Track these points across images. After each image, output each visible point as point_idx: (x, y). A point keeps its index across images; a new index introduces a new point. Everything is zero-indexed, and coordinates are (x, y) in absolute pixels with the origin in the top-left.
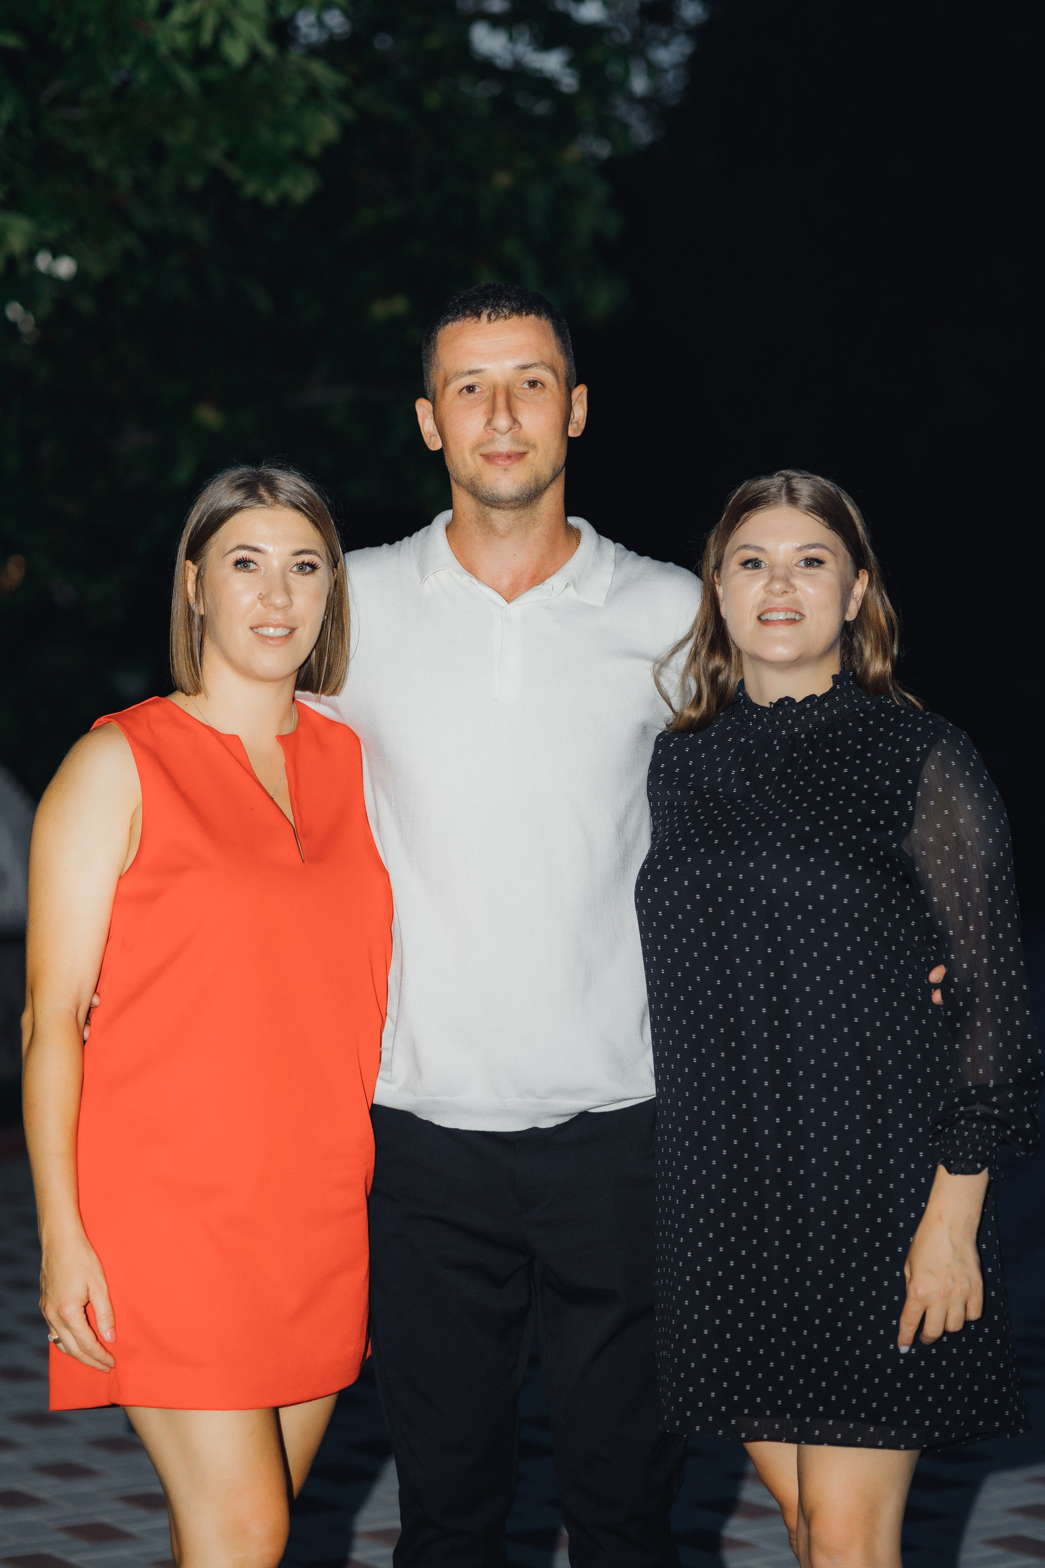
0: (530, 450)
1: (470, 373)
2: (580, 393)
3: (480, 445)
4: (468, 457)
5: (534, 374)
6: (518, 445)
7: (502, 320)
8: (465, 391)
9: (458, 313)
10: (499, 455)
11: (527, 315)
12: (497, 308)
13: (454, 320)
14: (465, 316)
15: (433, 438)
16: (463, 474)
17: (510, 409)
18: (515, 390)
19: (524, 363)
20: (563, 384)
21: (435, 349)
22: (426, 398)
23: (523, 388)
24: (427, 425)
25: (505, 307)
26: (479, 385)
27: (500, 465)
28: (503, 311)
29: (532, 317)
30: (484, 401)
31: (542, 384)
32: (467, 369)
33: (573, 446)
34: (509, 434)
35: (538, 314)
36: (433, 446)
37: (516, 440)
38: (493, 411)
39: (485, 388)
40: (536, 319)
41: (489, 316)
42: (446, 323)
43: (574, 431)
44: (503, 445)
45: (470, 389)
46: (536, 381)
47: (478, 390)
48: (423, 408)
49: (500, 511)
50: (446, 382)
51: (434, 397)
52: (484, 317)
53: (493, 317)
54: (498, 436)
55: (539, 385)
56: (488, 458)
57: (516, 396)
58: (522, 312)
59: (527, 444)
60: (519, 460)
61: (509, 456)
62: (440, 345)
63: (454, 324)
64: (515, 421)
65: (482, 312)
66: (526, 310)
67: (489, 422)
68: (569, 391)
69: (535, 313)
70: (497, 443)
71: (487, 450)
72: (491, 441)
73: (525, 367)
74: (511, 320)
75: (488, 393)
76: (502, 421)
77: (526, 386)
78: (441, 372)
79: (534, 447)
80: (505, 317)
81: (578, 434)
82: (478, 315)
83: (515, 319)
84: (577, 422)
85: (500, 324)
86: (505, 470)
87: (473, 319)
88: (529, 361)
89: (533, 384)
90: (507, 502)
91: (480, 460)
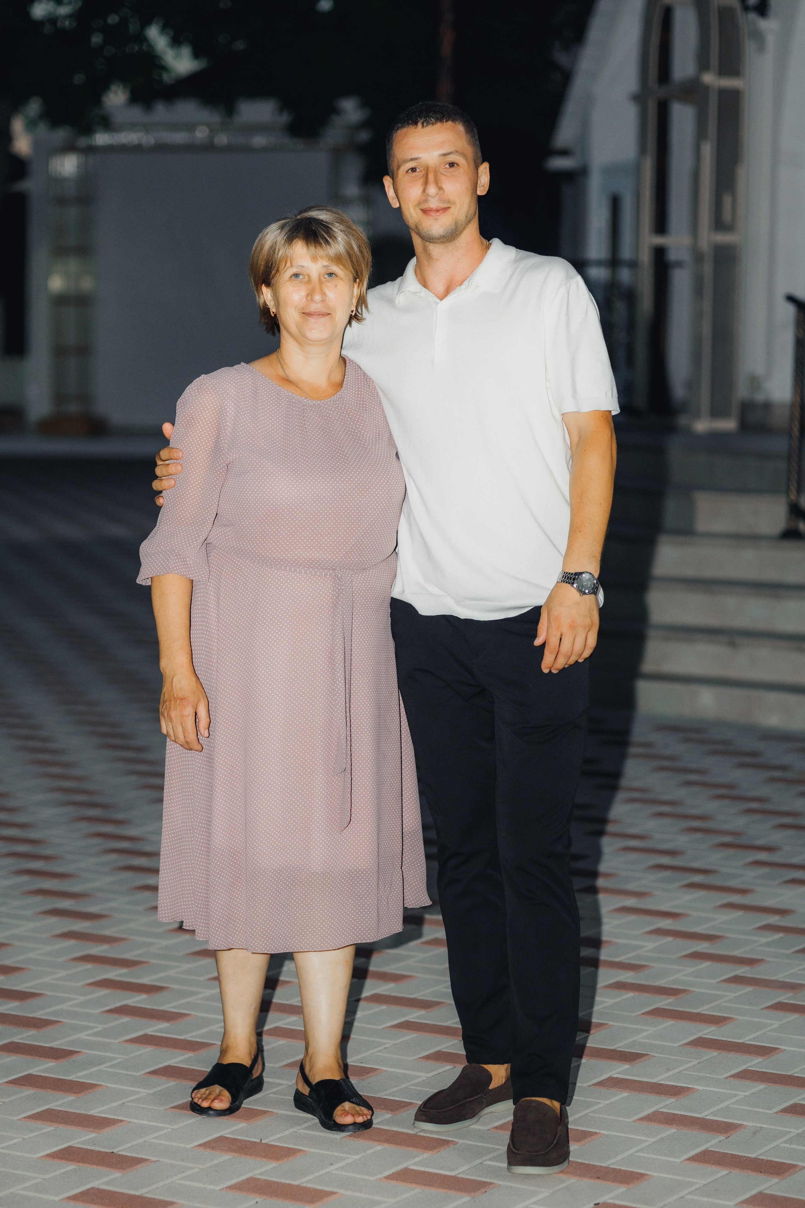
0: (452, 206)
1: (412, 160)
2: (484, 170)
3: (419, 204)
4: (412, 211)
5: (452, 158)
6: (443, 203)
7: (431, 126)
8: (410, 170)
9: (404, 123)
10: (431, 210)
11: (446, 121)
12: (427, 119)
13: (402, 127)
14: (408, 124)
15: (394, 200)
16: (411, 222)
17: (437, 182)
18: (440, 170)
19: (445, 152)
20: (472, 163)
21: (392, 146)
22: (388, 175)
23: (445, 168)
24: (390, 192)
25: (433, 118)
26: (418, 167)
27: (432, 216)
28: (431, 120)
29: (450, 123)
30: (422, 177)
31: (457, 164)
32: (410, 158)
33: (481, 201)
34: (436, 198)
35: (454, 120)
36: (395, 205)
37: (442, 200)
38: (426, 183)
39: (422, 169)
40: (453, 124)
41: (423, 123)
42: (398, 130)
43: (481, 191)
44: (433, 204)
45: (413, 170)
46: (454, 163)
47: (418, 170)
48: (387, 181)
49: (434, 244)
50: (399, 167)
51: (393, 176)
52: (420, 125)
53: (425, 124)
54: (430, 198)
55: (455, 165)
56: (425, 211)
57: (441, 173)
58: (443, 120)
59: (449, 202)
60: (444, 212)
61: (438, 211)
62: (394, 144)
63: (402, 130)
64: (440, 188)
65: (418, 121)
66: (446, 118)
67: (424, 190)
68: (477, 167)
69: (452, 120)
70: (429, 202)
71: (424, 206)
72: (426, 201)
73: (445, 155)
74: (437, 125)
75: (424, 172)
76: (432, 190)
77: (447, 166)
78: (396, 160)
79: (454, 203)
80: (433, 124)
81: (485, 193)
82: (416, 123)
83: (439, 125)
84: (483, 186)
85: (429, 128)
86: (436, 219)
87: (413, 126)
88: (449, 151)
89: (452, 165)
90: (439, 239)
91: (420, 212)
